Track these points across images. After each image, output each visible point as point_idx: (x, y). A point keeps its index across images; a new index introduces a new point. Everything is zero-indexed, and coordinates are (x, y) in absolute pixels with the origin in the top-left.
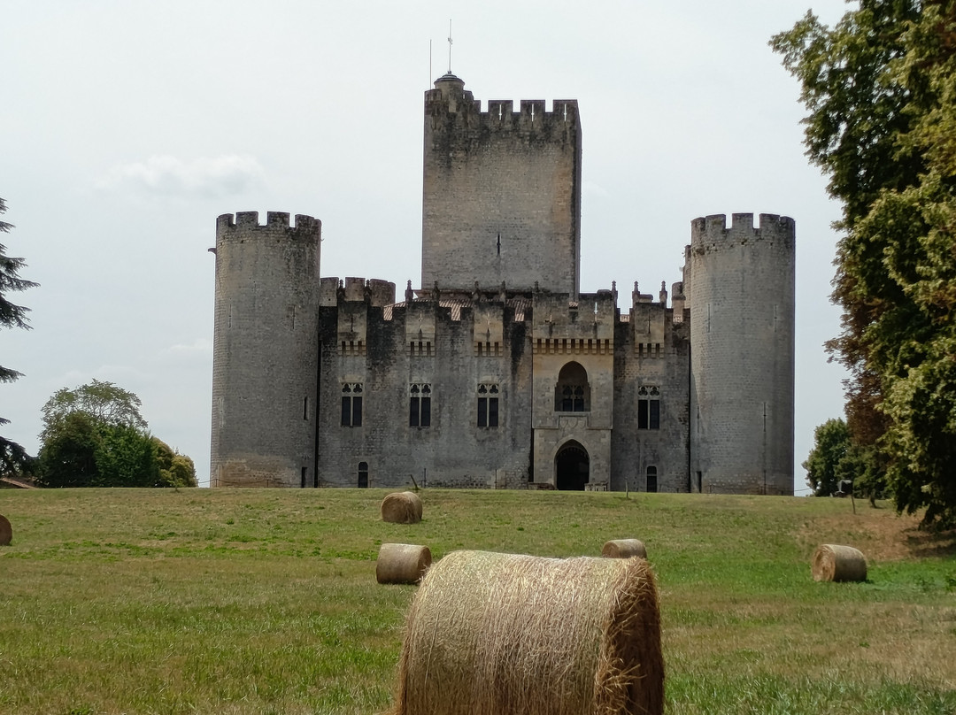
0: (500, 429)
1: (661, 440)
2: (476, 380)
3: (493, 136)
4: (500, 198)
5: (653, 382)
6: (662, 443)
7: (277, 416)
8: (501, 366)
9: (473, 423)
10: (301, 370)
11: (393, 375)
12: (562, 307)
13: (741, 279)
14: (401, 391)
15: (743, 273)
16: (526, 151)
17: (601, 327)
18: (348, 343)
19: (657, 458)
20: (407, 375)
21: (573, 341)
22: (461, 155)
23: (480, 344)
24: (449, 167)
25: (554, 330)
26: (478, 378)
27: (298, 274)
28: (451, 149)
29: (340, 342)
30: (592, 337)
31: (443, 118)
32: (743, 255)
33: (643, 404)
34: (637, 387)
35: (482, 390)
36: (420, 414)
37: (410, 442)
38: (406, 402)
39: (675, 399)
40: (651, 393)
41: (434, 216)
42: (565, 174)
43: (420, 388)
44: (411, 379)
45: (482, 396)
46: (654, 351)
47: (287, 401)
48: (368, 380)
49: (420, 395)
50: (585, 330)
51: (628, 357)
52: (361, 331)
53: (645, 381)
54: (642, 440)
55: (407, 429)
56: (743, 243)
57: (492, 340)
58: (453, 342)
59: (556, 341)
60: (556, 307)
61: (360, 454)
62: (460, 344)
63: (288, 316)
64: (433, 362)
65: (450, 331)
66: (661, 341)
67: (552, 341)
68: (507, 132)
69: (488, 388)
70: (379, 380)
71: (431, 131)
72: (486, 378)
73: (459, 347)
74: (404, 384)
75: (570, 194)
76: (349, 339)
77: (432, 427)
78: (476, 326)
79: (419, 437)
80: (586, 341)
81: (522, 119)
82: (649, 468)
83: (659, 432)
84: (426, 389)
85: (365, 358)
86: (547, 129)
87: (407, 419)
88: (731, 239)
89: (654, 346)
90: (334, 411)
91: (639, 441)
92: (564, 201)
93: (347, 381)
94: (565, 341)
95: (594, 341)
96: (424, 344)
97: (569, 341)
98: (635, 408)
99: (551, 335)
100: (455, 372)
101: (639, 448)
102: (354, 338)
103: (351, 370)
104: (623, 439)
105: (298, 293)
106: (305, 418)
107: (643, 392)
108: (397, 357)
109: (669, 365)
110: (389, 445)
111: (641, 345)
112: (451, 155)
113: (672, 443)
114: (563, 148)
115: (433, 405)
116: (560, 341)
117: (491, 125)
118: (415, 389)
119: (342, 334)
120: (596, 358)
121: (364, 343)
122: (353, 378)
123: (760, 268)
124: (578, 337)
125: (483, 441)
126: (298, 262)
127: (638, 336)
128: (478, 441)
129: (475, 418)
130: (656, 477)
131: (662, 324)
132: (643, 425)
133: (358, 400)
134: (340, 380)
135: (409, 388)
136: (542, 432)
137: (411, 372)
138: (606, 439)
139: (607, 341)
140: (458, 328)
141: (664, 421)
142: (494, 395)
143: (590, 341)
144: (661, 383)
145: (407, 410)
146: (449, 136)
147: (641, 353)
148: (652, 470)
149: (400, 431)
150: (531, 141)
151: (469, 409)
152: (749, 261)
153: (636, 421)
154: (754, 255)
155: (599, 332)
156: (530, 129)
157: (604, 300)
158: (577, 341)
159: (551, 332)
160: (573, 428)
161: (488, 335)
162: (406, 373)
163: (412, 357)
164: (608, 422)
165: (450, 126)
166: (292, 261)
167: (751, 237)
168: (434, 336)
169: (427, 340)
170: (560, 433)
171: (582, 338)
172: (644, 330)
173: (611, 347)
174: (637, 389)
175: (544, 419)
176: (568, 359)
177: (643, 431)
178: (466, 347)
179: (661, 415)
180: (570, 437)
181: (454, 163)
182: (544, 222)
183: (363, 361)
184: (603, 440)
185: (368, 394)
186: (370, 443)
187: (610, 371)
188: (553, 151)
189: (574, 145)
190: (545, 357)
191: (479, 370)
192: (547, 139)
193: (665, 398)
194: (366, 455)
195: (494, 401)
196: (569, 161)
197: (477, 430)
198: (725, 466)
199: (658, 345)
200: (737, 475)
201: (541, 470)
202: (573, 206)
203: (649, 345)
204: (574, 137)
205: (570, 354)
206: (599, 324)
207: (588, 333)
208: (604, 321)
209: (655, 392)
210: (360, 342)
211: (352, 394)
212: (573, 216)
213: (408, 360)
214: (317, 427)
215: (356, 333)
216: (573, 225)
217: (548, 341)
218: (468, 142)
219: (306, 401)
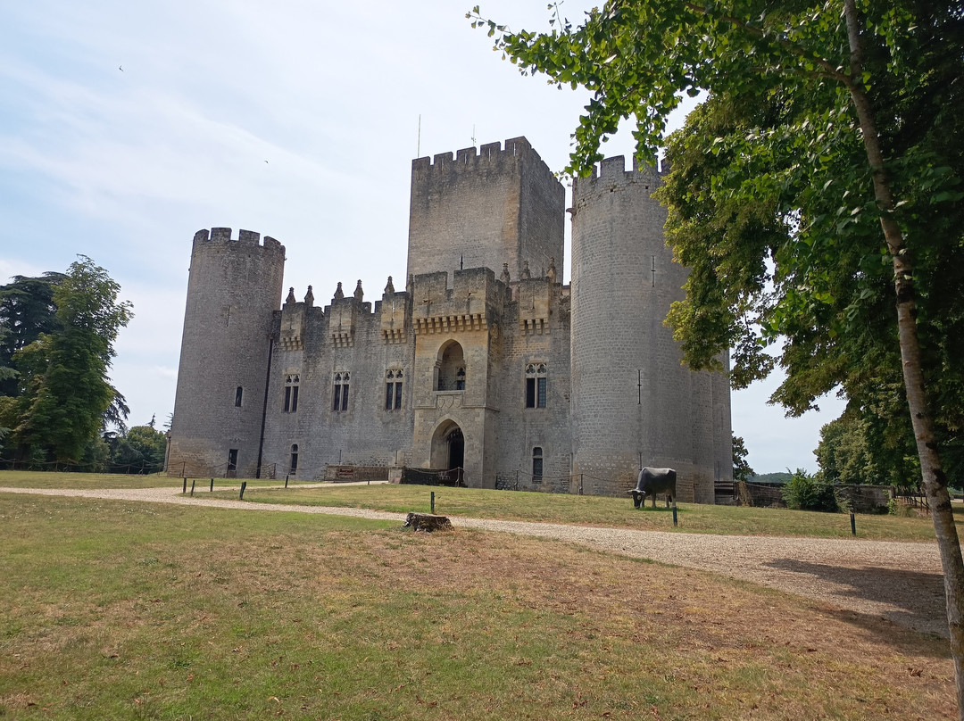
0: (402, 412)
1: (547, 419)
2: (384, 366)
3: (459, 178)
4: (464, 226)
5: (539, 360)
6: (547, 423)
8: (405, 353)
9: (379, 407)
10: (234, 362)
11: (321, 366)
12: (439, 286)
13: (609, 230)
14: (327, 379)
15: (611, 224)
16: (483, 185)
17: (473, 302)
18: (287, 339)
19: (542, 438)
20: (334, 365)
21: (448, 318)
22: (436, 197)
23: (385, 331)
24: (428, 207)
25: (431, 309)
26: (386, 364)
27: (235, 279)
28: (429, 194)
29: (281, 339)
30: (465, 313)
31: (425, 171)
32: (612, 203)
33: (530, 382)
34: (524, 365)
35: (390, 375)
36: (341, 400)
37: (330, 426)
38: (331, 389)
39: (561, 376)
40: (539, 371)
41: (417, 247)
42: (513, 199)
43: (342, 376)
44: (334, 368)
45: (389, 381)
46: (538, 327)
47: (216, 390)
48: (303, 371)
49: (341, 382)
50: (458, 307)
51: (516, 335)
52: (297, 328)
53: (532, 359)
54: (528, 419)
55: (329, 414)
56: (612, 191)
57: (395, 328)
58: (368, 333)
59: (433, 319)
60: (433, 286)
61: (293, 437)
62: (374, 334)
63: (222, 315)
64: (352, 352)
65: (366, 323)
66: (545, 316)
67: (429, 321)
68: (470, 173)
69: (395, 373)
70: (311, 371)
71: (415, 181)
72: (392, 364)
73: (372, 338)
74: (329, 373)
75: (517, 215)
76: (288, 336)
77: (348, 411)
78: (383, 316)
79: (337, 420)
80: (459, 318)
81: (481, 160)
82: (536, 449)
83: (546, 410)
84: (347, 378)
85: (302, 352)
86: (500, 165)
87: (330, 404)
88: (600, 188)
89: (538, 321)
90: (277, 399)
91: (524, 421)
92: (513, 221)
93: (289, 373)
94: (441, 319)
95: (467, 317)
96: (343, 336)
97: (444, 319)
98: (523, 387)
99: (428, 315)
100: (368, 361)
101: (524, 428)
102: (292, 335)
103: (291, 363)
104: (510, 419)
105: (234, 296)
106: (238, 404)
107: (530, 370)
108: (326, 350)
109: (555, 341)
110: (315, 429)
111: (526, 321)
112: (429, 198)
113: (557, 422)
114: (512, 178)
115: (350, 391)
116: (437, 320)
117: (459, 170)
118: (338, 378)
119: (284, 332)
120: (472, 335)
121: (299, 339)
122: (294, 370)
123: (632, 215)
124: (452, 315)
125: (387, 423)
126: (236, 270)
127: (522, 312)
128: (384, 423)
129: (383, 402)
130: (542, 459)
131: (546, 298)
132: (530, 404)
133: (296, 389)
134: (284, 372)
135: (333, 376)
136: (421, 412)
137: (335, 362)
138: (481, 416)
139: (479, 316)
140: (372, 319)
141: (550, 399)
142: (399, 380)
143: (464, 317)
144: (547, 360)
145: (331, 396)
146: (428, 184)
147: (527, 330)
148: (537, 451)
149: (324, 415)
150: (487, 176)
151: (379, 394)
152: (618, 209)
153: (523, 401)
154: (625, 201)
155: (472, 307)
156: (487, 167)
157: (477, 274)
159: (428, 312)
160: (451, 407)
161: (392, 323)
162: (332, 363)
163: (336, 348)
164: (481, 400)
165: (429, 176)
166: (230, 268)
167: (621, 182)
168: (349, 328)
169: (346, 332)
170: (438, 413)
171: (455, 314)
172: (529, 306)
173: (484, 322)
174: (524, 367)
175: (423, 399)
176: (446, 338)
177: (530, 410)
178: (377, 337)
179: (548, 393)
180: (447, 417)
181: (431, 204)
182: (497, 240)
183: (301, 354)
184: (477, 419)
185: (302, 384)
186: (301, 427)
187: (485, 346)
188: (504, 182)
189: (521, 173)
190: (426, 337)
191: (387, 357)
192: (500, 172)
193: (551, 375)
194: (297, 438)
195: (399, 385)
196: (517, 187)
197: (384, 413)
198: (593, 446)
199: (542, 320)
200: (605, 458)
201: (419, 451)
202: (520, 224)
203: (534, 321)
204: (521, 167)
205: (447, 333)
206: (472, 299)
207: (462, 310)
208: (476, 296)
209: (541, 369)
210: (296, 338)
211: (292, 384)
212: (520, 232)
213: (333, 352)
214: (264, 414)
215: (293, 331)
216: (519, 240)
217: (426, 320)
218: (441, 185)
219: (240, 390)
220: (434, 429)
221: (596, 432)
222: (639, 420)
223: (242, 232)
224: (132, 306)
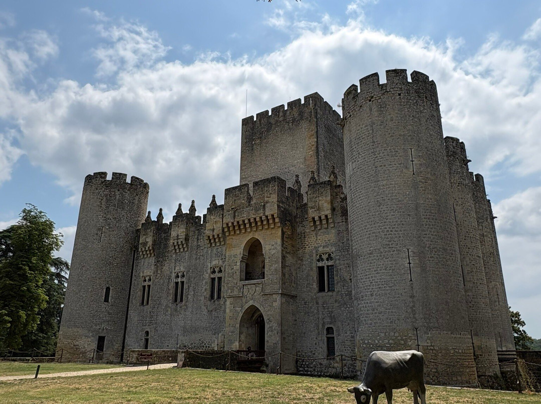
0: (222, 301)
1: (336, 301)
3: (273, 126)
4: (277, 159)
5: (327, 249)
6: (336, 305)
7: (81, 301)
8: (224, 252)
9: (205, 298)
10: (104, 269)
11: (166, 268)
12: (242, 196)
13: (371, 132)
14: (170, 278)
15: (372, 126)
16: (290, 129)
17: (268, 205)
18: (144, 249)
19: (333, 319)
20: (175, 267)
21: (249, 220)
22: (258, 141)
23: (209, 237)
24: (253, 149)
25: (236, 214)
26: (210, 263)
27: (107, 207)
28: (254, 140)
29: (140, 250)
30: (262, 215)
31: (250, 125)
32: (371, 110)
33: (321, 269)
34: (314, 255)
35: (214, 272)
36: (179, 295)
37: (171, 315)
38: (172, 285)
39: (346, 262)
40: (327, 260)
41: (246, 178)
42: (311, 136)
43: (180, 274)
44: (175, 269)
45: (212, 276)
46: (324, 222)
47: (90, 290)
48: (154, 273)
49: (179, 280)
50: (257, 210)
51: (307, 231)
52: (150, 240)
53: (321, 249)
54: (320, 302)
55: (170, 305)
56: (370, 101)
57: (216, 233)
58: (198, 240)
59: (238, 222)
60: (238, 196)
61: (146, 325)
62: (202, 240)
63: (97, 234)
64: (187, 255)
65: (197, 232)
66: (328, 212)
67: (235, 224)
68: (281, 121)
69: (217, 270)
70: (159, 272)
71: (244, 133)
72: (215, 263)
73: (201, 243)
74: (171, 273)
75: (315, 146)
76: (144, 246)
77: (184, 303)
78: (209, 225)
79: (176, 310)
80: (258, 219)
81: (288, 112)
82: (328, 329)
83: (334, 293)
84: (183, 276)
85: (153, 258)
86: (301, 114)
87: (171, 297)
88: (360, 101)
89: (323, 217)
90: (137, 294)
91: (317, 303)
92: (312, 151)
93: (145, 275)
94: (244, 221)
95: (264, 218)
96: (180, 243)
97: (246, 221)
98: (315, 275)
99: (234, 219)
100: (198, 261)
101: (318, 310)
102: (146, 246)
103: (146, 268)
104: (305, 303)
105: (106, 219)
106: (106, 300)
107: (320, 259)
108: (169, 255)
109: (339, 233)
110: (160, 318)
111: (313, 218)
112: (253, 143)
113: (345, 304)
114: (310, 121)
115: (185, 286)
116: (241, 223)
117: (273, 121)
118: (177, 277)
119: (141, 244)
120: (268, 232)
121: (151, 248)
122: (148, 272)
123: (389, 117)
124: (252, 217)
125: (211, 311)
126: (108, 200)
127: (310, 211)
128: (209, 311)
129: (208, 294)
130: (334, 338)
131: (329, 198)
132: (321, 289)
133: (149, 286)
134: (142, 274)
135: (174, 275)
137: (175, 264)
138: (277, 301)
139: (273, 215)
140: (202, 229)
141: (338, 283)
142: (220, 275)
143: (261, 218)
144: (334, 249)
145: (172, 291)
146: (253, 133)
147: (315, 226)
148: (330, 330)
149: (167, 306)
150: (292, 123)
151: (204, 288)
152: (376, 114)
153: (315, 286)
154: (382, 107)
155: (267, 209)
156: (292, 116)
157: (270, 182)
158: (252, 220)
159: (234, 217)
160: (254, 295)
161: (213, 230)
162: (173, 265)
163: (176, 253)
164: (277, 287)
165: (253, 129)
166: (104, 200)
167: (377, 93)
168: (184, 237)
169: (182, 240)
170: (244, 300)
171: (254, 216)
172: (315, 206)
173: (277, 220)
174: (315, 257)
175: (232, 289)
176: (249, 237)
177: (322, 294)
178: (204, 242)
179: (336, 278)
180: (251, 303)
181: (255, 147)
182: (301, 166)
183: (152, 260)
184: (275, 304)
185: (153, 283)
186: (151, 317)
187: (279, 241)
188: (304, 125)
189: (316, 117)
190: (233, 237)
191: (211, 257)
192: (302, 119)
193: (338, 262)
194: (149, 325)
195: (220, 279)
196: (313, 127)
197: (209, 303)
198: (371, 324)
199: (326, 216)
200: (383, 335)
201: (230, 334)
202: (317, 152)
203: (320, 217)
204: (316, 113)
205: (250, 232)
206: (267, 202)
207: (259, 212)
208: (270, 200)
209: (329, 258)
210: (149, 248)
211: (146, 284)
212: (318, 158)
213: (174, 256)
214: (128, 308)
215: (147, 242)
216: (318, 164)
217: (233, 223)
218: (261, 134)
219: (108, 289)
220: (241, 315)
221: (373, 310)
222: (412, 297)
223: (114, 174)
224: (62, 236)
